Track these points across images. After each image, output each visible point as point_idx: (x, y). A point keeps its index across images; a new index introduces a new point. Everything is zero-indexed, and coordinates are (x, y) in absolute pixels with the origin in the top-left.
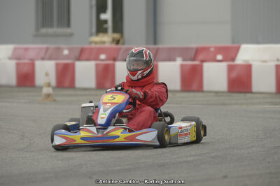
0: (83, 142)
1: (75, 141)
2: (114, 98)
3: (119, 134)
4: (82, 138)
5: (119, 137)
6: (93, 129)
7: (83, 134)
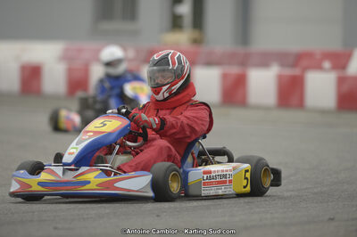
0: (40, 188)
1: (31, 187)
2: (105, 125)
3: (93, 178)
4: (40, 184)
5: (89, 182)
6: (59, 170)
7: (44, 176)
